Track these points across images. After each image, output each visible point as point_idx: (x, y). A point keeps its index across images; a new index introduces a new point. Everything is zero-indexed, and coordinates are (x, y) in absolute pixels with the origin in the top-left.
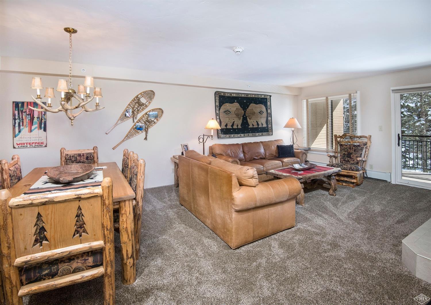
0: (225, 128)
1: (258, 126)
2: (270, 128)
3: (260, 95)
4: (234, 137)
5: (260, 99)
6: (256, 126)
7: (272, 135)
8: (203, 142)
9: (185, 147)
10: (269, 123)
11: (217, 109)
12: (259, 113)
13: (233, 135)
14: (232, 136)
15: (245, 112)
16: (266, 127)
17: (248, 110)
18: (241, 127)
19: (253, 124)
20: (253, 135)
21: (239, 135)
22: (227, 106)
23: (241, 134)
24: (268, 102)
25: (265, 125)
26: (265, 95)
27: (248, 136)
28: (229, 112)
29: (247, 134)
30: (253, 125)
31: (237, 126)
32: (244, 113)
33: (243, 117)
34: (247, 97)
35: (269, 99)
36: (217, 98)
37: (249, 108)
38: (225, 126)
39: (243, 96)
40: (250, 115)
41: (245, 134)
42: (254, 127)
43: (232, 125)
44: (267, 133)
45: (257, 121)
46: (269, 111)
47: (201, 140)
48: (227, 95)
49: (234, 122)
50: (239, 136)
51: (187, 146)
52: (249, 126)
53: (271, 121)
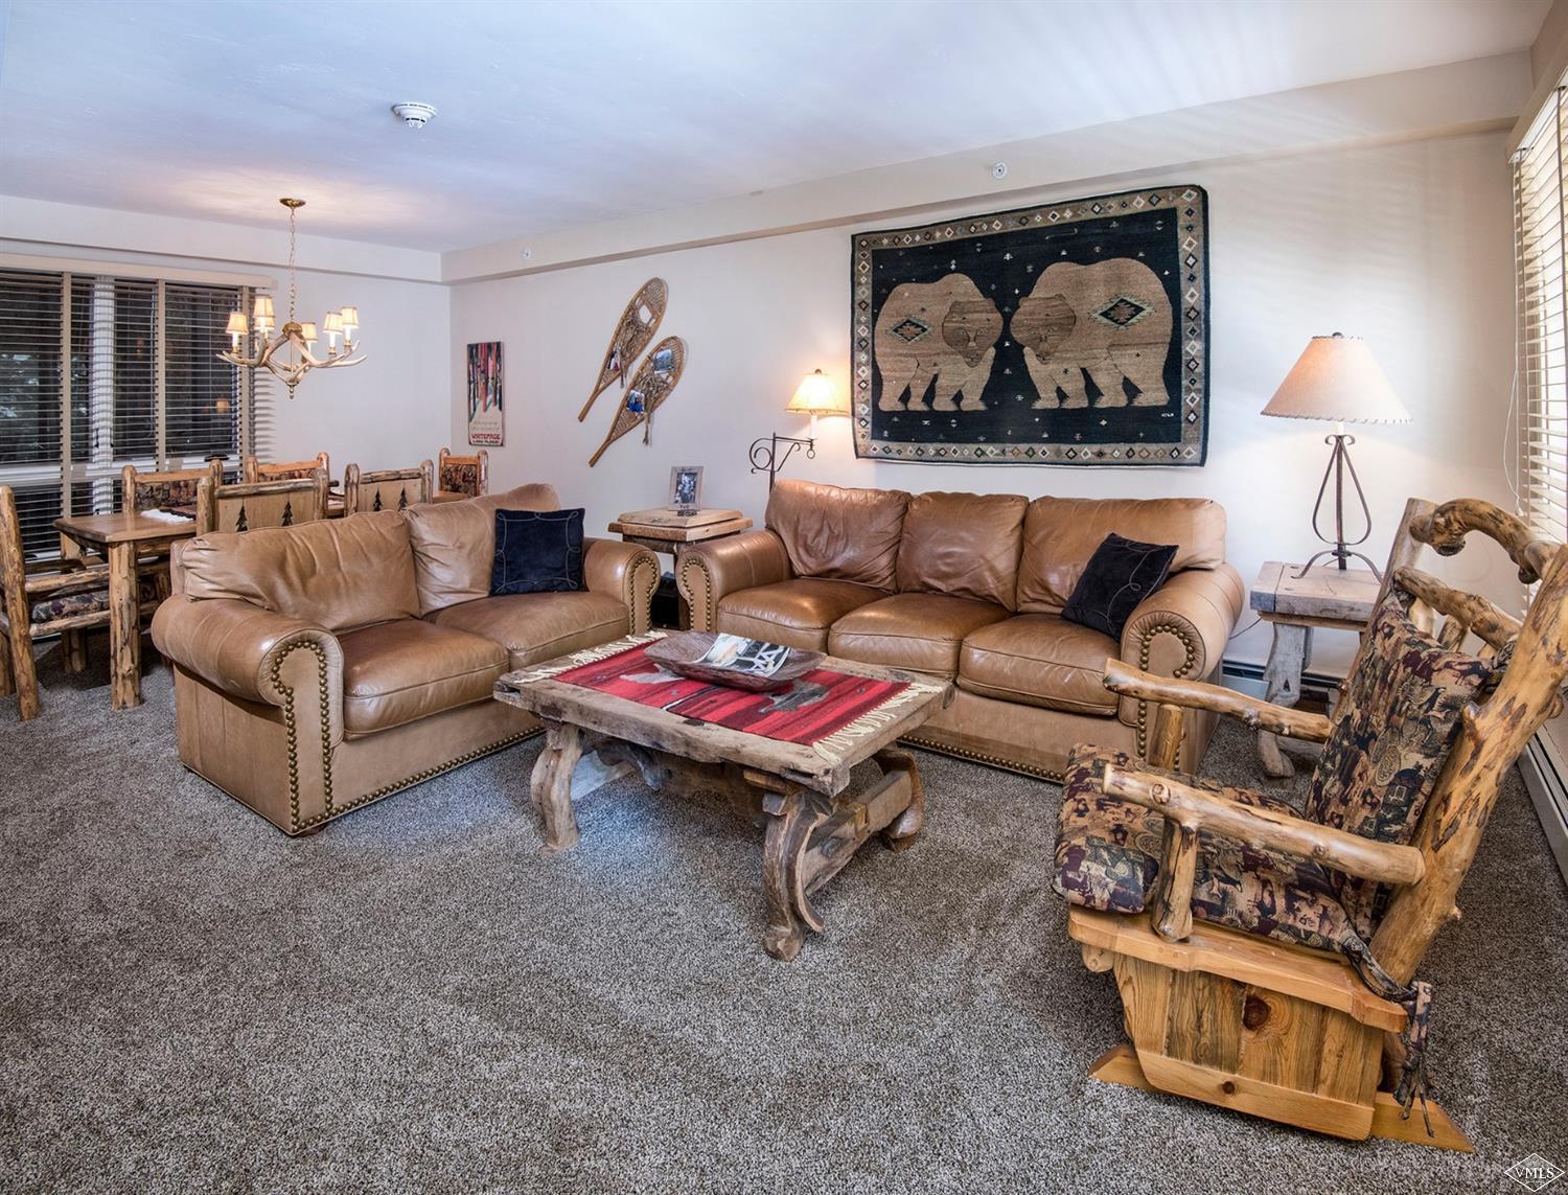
0: (900, 407)
1: (1092, 401)
2: (1192, 417)
3: (1113, 203)
4: (939, 459)
5: (1115, 225)
6: (1078, 402)
7: (1202, 463)
8: (770, 468)
9: (685, 479)
10: (1185, 382)
11: (863, 319)
12: (1105, 314)
13: (940, 446)
14: (932, 451)
15: (1007, 319)
16: (1165, 409)
17: (1025, 305)
18: (982, 407)
19: (1059, 390)
20: (1058, 453)
21: (968, 450)
22: (908, 297)
23: (983, 447)
24: (1181, 234)
25: (1154, 395)
26: (1153, 193)
27: (1030, 460)
28: (912, 328)
29: (1024, 447)
30: (1061, 395)
31: (958, 398)
32: (1001, 326)
33: (998, 346)
34: (1022, 228)
35: (1190, 212)
36: (865, 267)
37: (1037, 293)
38: (900, 399)
39: (997, 227)
40: (1043, 332)
41: (1009, 447)
42: (1070, 404)
43: (929, 397)
44: (1171, 446)
45: (1084, 371)
46: (1191, 296)
47: (763, 459)
48: (907, 241)
49: (936, 377)
50: (966, 452)
51: (695, 474)
52: (1039, 397)
53: (1201, 362)
